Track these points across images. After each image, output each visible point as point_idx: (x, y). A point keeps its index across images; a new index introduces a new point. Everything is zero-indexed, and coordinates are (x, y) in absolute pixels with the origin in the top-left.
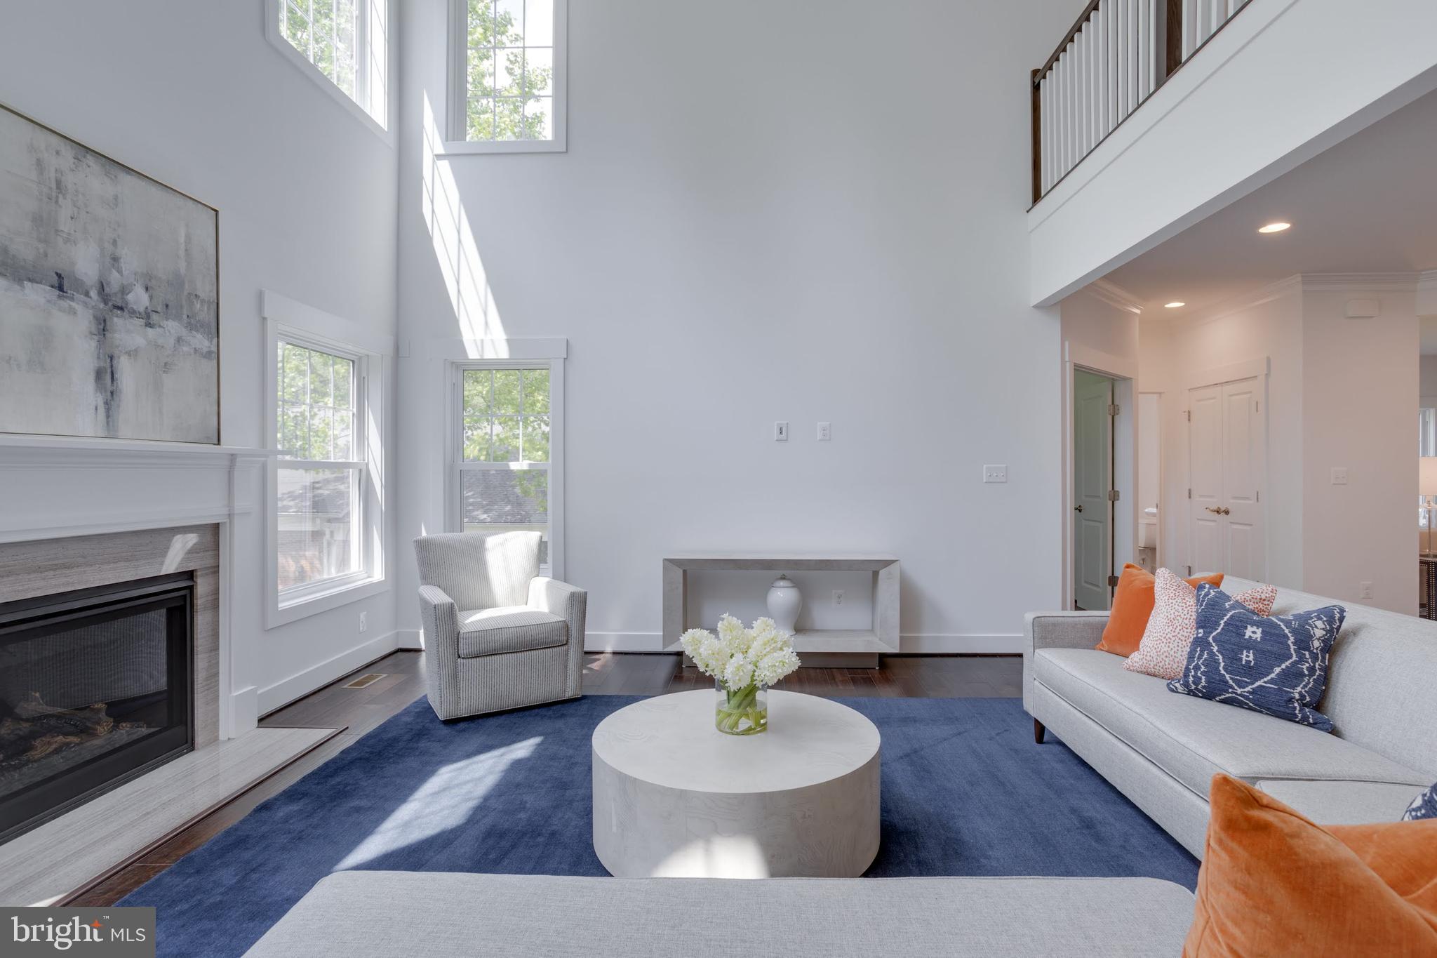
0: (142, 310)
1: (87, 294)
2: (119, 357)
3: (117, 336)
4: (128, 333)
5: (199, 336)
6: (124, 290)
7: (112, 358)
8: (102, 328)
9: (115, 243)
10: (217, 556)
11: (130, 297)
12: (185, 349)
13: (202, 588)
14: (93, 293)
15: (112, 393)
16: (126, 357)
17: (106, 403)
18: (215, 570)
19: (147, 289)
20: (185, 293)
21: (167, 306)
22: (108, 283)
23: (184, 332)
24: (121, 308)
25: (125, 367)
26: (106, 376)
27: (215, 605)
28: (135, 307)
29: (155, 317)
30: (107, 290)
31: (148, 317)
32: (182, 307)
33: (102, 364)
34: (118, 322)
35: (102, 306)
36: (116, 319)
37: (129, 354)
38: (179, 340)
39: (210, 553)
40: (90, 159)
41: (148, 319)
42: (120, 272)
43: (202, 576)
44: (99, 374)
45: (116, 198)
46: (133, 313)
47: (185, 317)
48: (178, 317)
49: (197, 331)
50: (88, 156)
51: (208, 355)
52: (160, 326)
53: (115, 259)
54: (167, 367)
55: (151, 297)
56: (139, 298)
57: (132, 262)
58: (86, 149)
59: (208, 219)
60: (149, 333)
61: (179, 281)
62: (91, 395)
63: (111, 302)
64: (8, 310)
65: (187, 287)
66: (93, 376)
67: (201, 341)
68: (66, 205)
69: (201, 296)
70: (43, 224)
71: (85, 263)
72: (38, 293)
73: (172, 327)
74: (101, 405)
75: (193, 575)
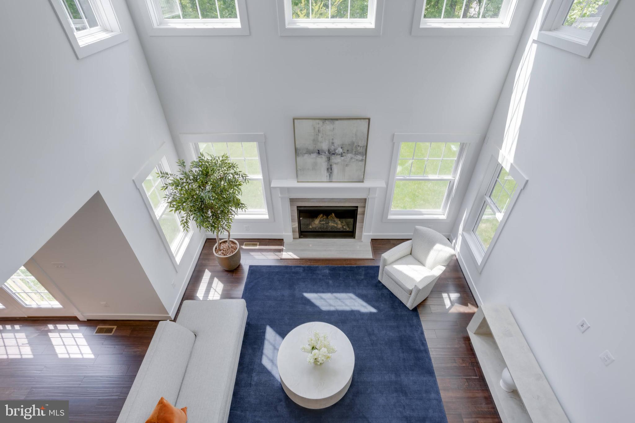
0: (340, 153)
1: (325, 153)
2: (333, 165)
3: (333, 160)
4: (336, 159)
5: (359, 156)
6: (335, 150)
7: (331, 165)
8: (329, 159)
9: (333, 139)
10: (365, 204)
11: (337, 151)
12: (353, 160)
13: (359, 210)
14: (327, 153)
15: (331, 173)
16: (335, 165)
17: (329, 175)
18: (364, 207)
19: (342, 148)
20: (355, 146)
21: (348, 151)
22: (331, 149)
23: (353, 156)
24: (334, 154)
25: (335, 167)
26: (330, 169)
27: (363, 214)
28: (338, 153)
29: (344, 154)
30: (330, 151)
31: (342, 154)
32: (353, 150)
33: (329, 167)
34: (333, 157)
35: (329, 154)
36: (332, 157)
37: (336, 164)
38: (351, 158)
39: (363, 203)
40: (327, 122)
42: (334, 146)
43: (360, 208)
44: (328, 169)
45: (334, 128)
46: (338, 154)
47: (354, 152)
48: (351, 153)
49: (358, 155)
50: (326, 121)
51: (362, 160)
52: (345, 156)
53: (333, 143)
54: (347, 165)
55: (343, 150)
56: (340, 150)
57: (338, 142)
58: (326, 119)
59: (365, 123)
60: (342, 158)
61: (353, 143)
62: (325, 173)
63: (331, 153)
64: (308, 160)
65: (355, 144)
66: (326, 170)
67: (359, 157)
68: (320, 135)
69: (361, 145)
70: (315, 141)
71: (325, 146)
72: (314, 155)
73: (349, 155)
74: (328, 175)
75: (357, 207)
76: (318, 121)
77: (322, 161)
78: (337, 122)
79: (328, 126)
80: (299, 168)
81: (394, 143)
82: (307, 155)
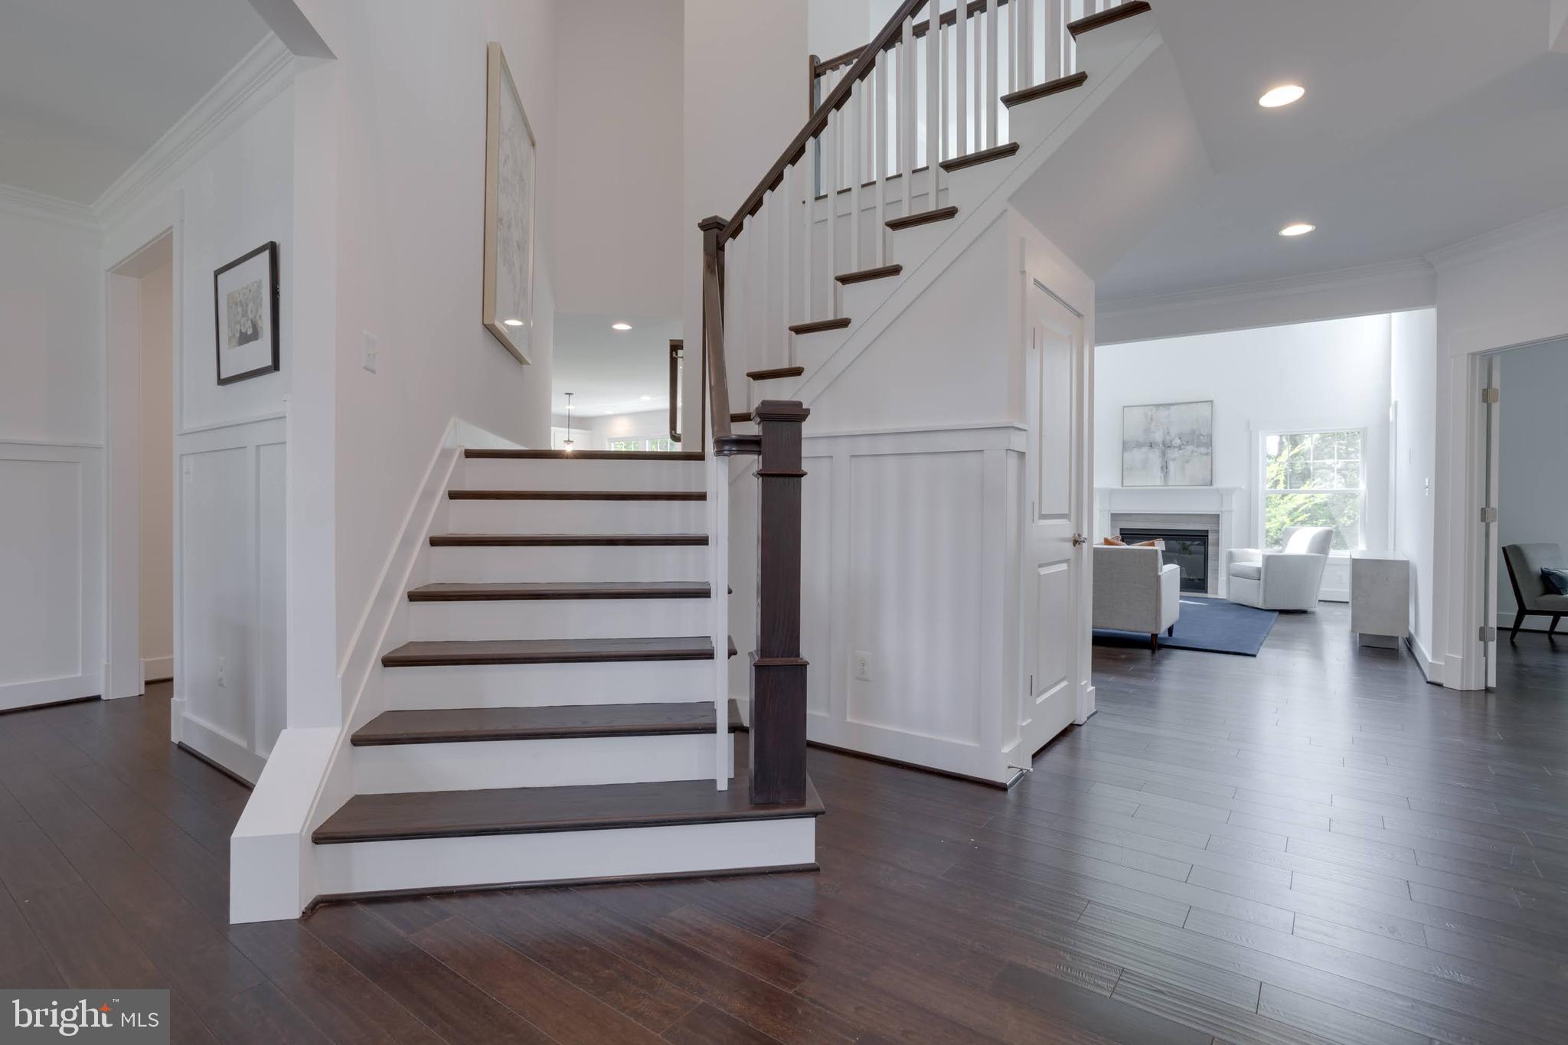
0: (1178, 445)
1: (1159, 446)
2: (1169, 461)
3: (1169, 455)
4: (1173, 454)
6: (1171, 441)
7: (1166, 462)
8: (1164, 454)
9: (1168, 428)
10: (1219, 527)
11: (1173, 443)
12: (1195, 454)
13: (1211, 537)
14: (1161, 446)
15: (1166, 472)
16: (1171, 461)
17: (1164, 475)
18: (1217, 531)
19: (1180, 438)
20: (1196, 435)
21: (1188, 442)
22: (1166, 441)
23: (1195, 448)
24: (1170, 447)
25: (1172, 466)
26: (1165, 468)
27: (1217, 544)
29: (1182, 447)
30: (1165, 443)
32: (1194, 440)
33: (1163, 464)
35: (1164, 448)
36: (1168, 451)
37: (1173, 460)
38: (1193, 452)
39: (1214, 524)
40: (1161, 408)
41: (1180, 448)
42: (1170, 436)
43: (1211, 531)
44: (1162, 468)
45: (1169, 416)
46: (1174, 447)
47: (1196, 443)
48: (1192, 444)
49: (1201, 447)
51: (1207, 454)
52: (1185, 449)
53: (1168, 433)
54: (1187, 462)
55: (1181, 440)
57: (1174, 431)
58: (1161, 405)
59: (1207, 407)
60: (1181, 452)
61: (1193, 432)
62: (1159, 474)
63: (1167, 446)
64: (1138, 455)
65: (1197, 433)
66: (1160, 469)
67: (1203, 450)
68: (1153, 424)
69: (1205, 434)
70: (1147, 431)
71: (1158, 437)
72: (1144, 450)
73: (1190, 448)
74: (1162, 475)
75: (1207, 531)
76: (1151, 407)
77: (1155, 457)
78: (1173, 407)
79: (1163, 413)
80: (1125, 467)
81: (1251, 432)
82: (1135, 449)
